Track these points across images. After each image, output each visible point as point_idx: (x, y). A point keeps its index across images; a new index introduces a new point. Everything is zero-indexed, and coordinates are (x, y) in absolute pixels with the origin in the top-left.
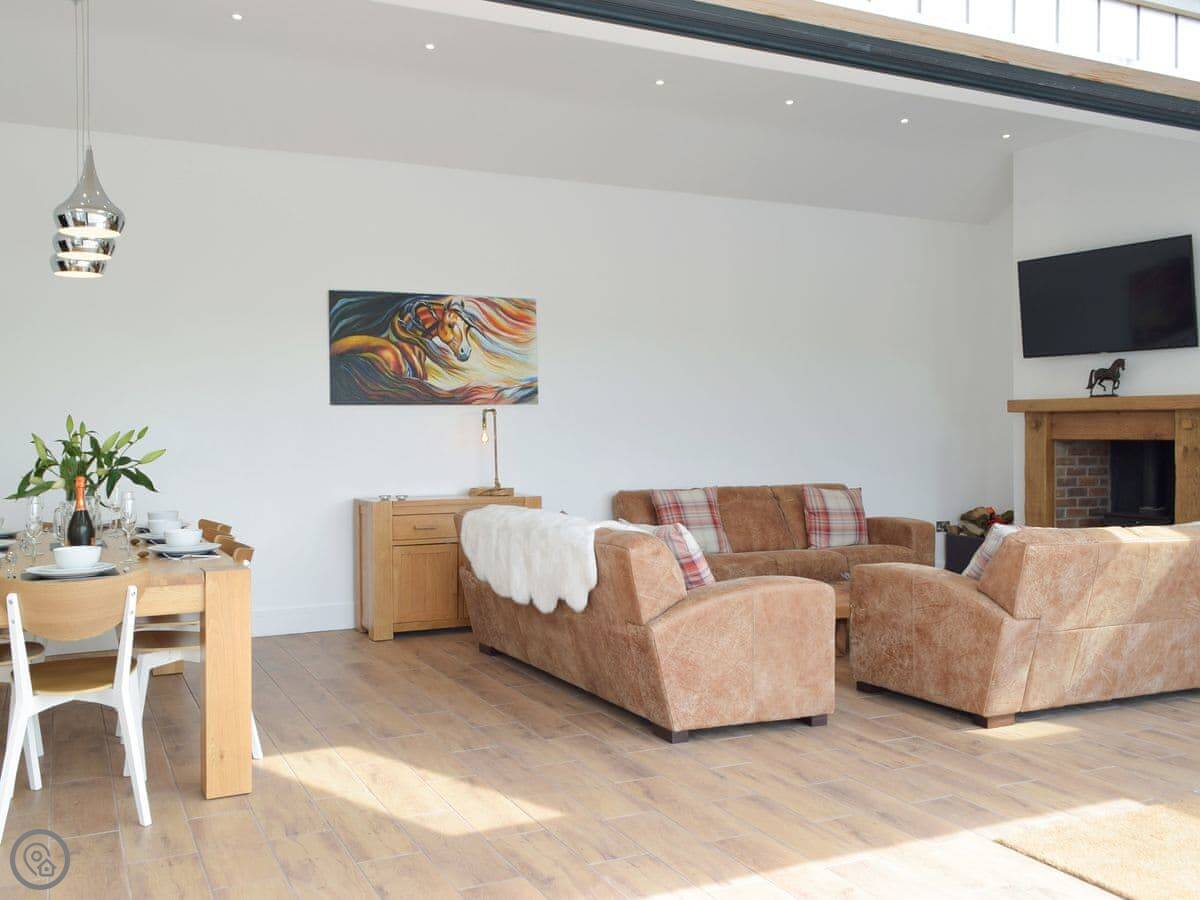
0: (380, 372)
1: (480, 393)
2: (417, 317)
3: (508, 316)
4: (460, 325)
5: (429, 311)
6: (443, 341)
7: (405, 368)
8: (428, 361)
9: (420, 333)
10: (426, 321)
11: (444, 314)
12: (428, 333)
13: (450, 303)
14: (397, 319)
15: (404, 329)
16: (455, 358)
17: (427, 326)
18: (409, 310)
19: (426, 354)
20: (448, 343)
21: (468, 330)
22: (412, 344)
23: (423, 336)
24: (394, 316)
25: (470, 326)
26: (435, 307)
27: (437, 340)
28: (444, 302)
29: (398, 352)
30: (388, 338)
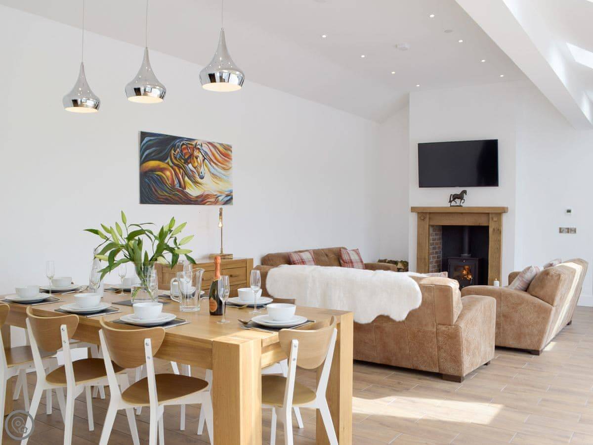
0: (164, 184)
1: (209, 198)
2: (182, 151)
3: (221, 153)
4: (201, 158)
5: (187, 148)
6: (193, 166)
7: (176, 182)
8: (186, 178)
9: (183, 161)
10: (186, 154)
11: (194, 150)
12: (187, 162)
13: (196, 143)
14: (173, 152)
15: (175, 158)
16: (198, 177)
17: (186, 157)
18: (178, 147)
19: (185, 174)
20: (195, 168)
21: (204, 160)
22: (179, 167)
23: (184, 163)
24: (171, 150)
25: (205, 158)
26: (190, 146)
27: (190, 165)
28: (194, 143)
29: (173, 172)
30: (168, 163)
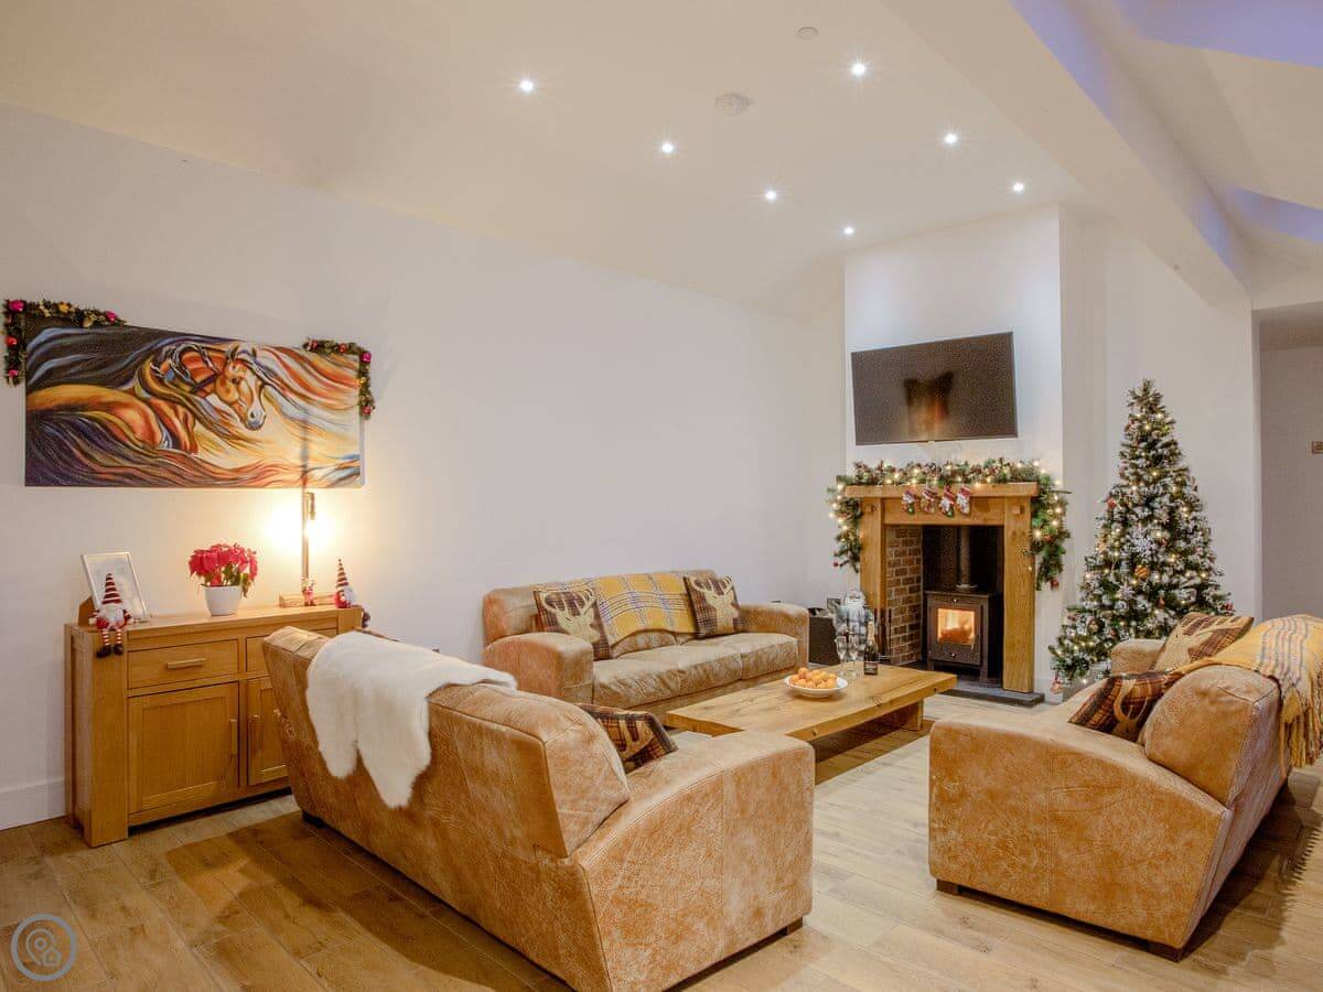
0: (120, 441)
1: (278, 473)
2: (182, 366)
3: (322, 375)
4: (250, 381)
5: (202, 358)
6: (225, 402)
7: (161, 435)
8: (199, 428)
9: (187, 388)
10: (196, 372)
11: (225, 364)
12: (198, 389)
13: (236, 349)
14: (148, 366)
15: (160, 381)
16: (242, 426)
17: (199, 379)
18: (170, 355)
19: (195, 416)
20: (230, 404)
21: (262, 387)
22: (172, 402)
23: (190, 392)
24: (143, 361)
25: (265, 383)
26: (211, 353)
27: (213, 399)
28: (227, 348)
29: (150, 412)
30: (132, 392)
